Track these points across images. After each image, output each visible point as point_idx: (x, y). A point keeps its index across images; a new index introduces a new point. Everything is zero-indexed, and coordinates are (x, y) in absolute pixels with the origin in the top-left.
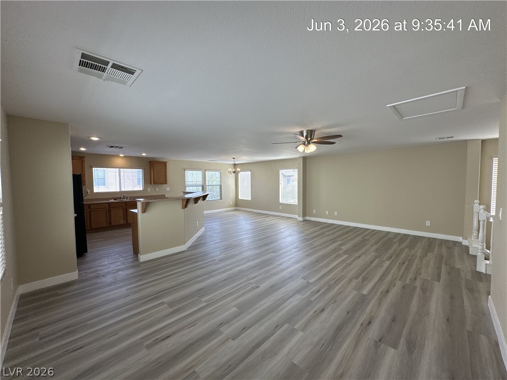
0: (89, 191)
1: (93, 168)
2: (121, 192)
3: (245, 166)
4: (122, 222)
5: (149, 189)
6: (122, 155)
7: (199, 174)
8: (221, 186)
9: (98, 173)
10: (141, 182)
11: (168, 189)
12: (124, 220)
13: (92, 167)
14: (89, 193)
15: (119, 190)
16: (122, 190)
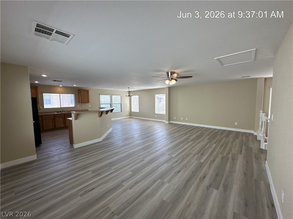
0: (41, 107)
1: (44, 94)
2: (61, 108)
3: (135, 93)
4: (62, 126)
5: (78, 106)
6: (61, 86)
7: (108, 97)
8: (121, 104)
9: (46, 96)
10: (73, 102)
11: (90, 106)
12: (63, 124)
13: (42, 93)
14: (41, 109)
15: (60, 107)
16: (62, 107)
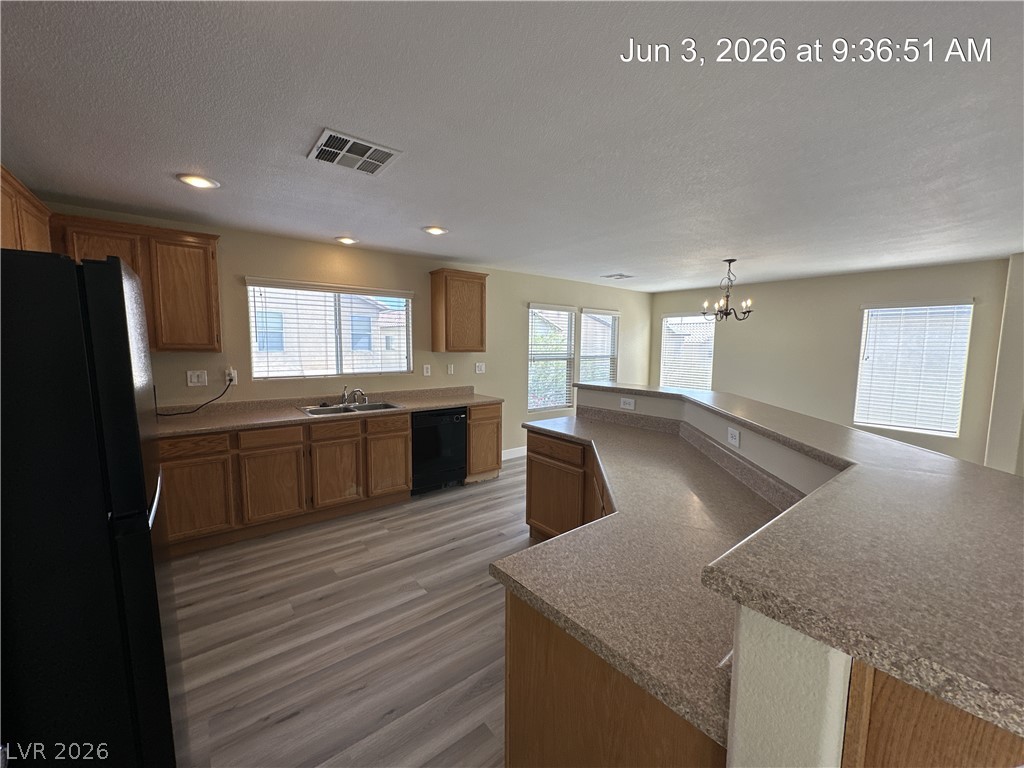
0: (234, 374)
1: (250, 288)
2: (343, 378)
4: (352, 492)
5: (427, 370)
6: (347, 241)
8: (614, 360)
13: (243, 283)
15: (334, 372)
16: (345, 371)
